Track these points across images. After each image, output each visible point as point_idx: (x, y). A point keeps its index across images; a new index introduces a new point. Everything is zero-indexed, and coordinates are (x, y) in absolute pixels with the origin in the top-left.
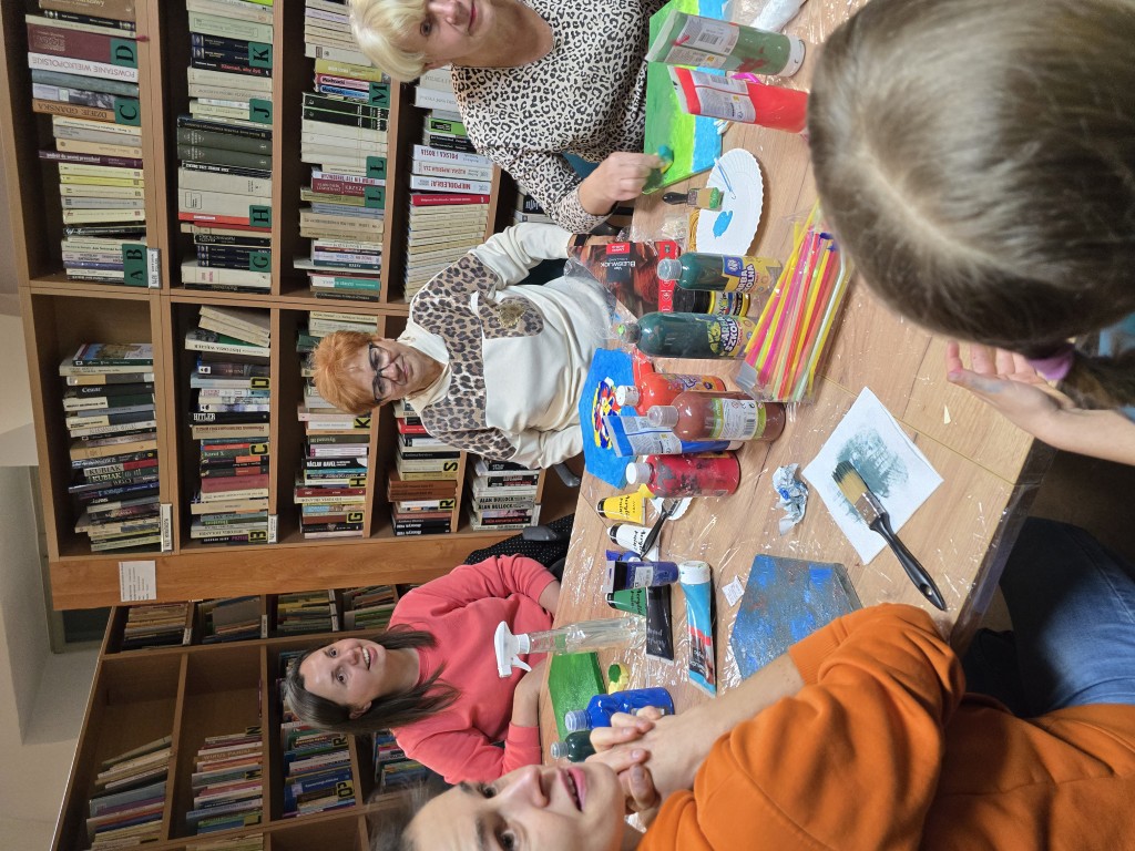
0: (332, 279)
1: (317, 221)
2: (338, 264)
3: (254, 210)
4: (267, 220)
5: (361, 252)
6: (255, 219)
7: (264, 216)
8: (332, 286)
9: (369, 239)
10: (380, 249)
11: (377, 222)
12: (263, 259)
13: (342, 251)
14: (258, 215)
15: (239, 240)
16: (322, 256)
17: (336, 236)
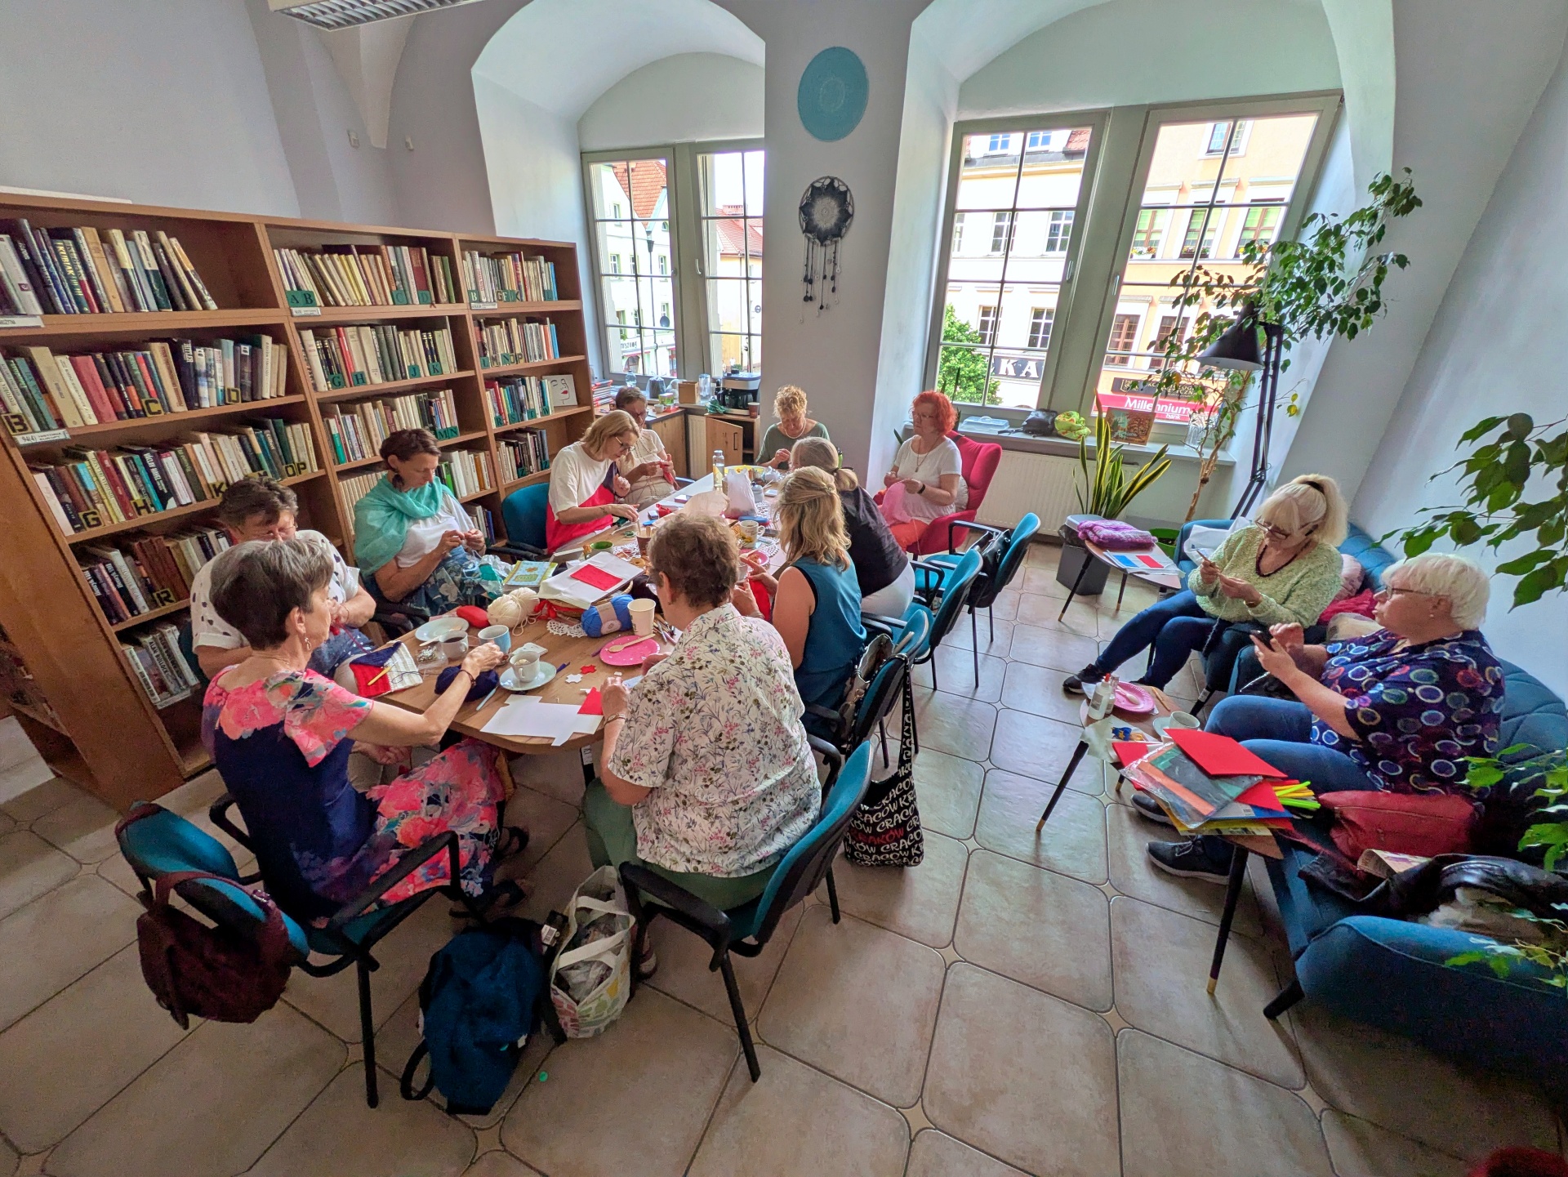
0: (337, 431)
1: (370, 413)
2: (348, 433)
3: (362, 374)
4: (359, 384)
5: (360, 446)
6: (357, 376)
7: (361, 381)
12: (335, 385)
13: (357, 433)
14: (359, 378)
15: (339, 367)
16: (349, 422)
17: (365, 426)
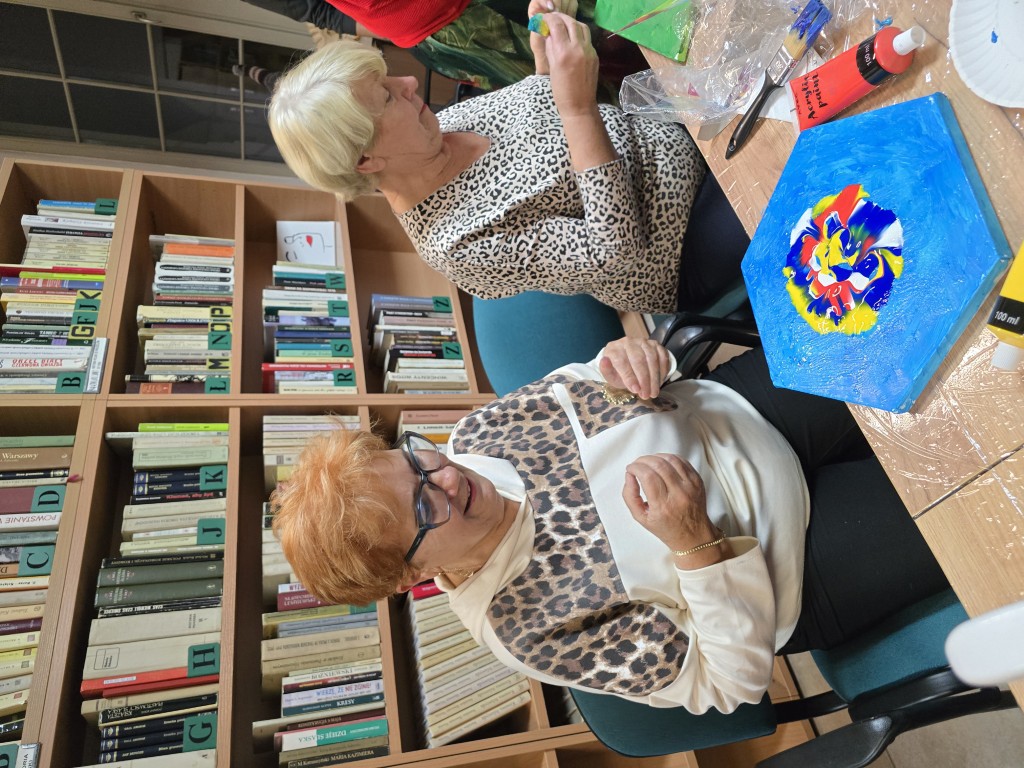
0: (313, 732)
1: (286, 647)
2: (320, 706)
3: (196, 652)
4: (212, 663)
6: (196, 665)
7: (209, 657)
8: (314, 743)
9: (362, 657)
10: (379, 668)
11: (369, 630)
12: (205, 726)
13: (325, 685)
14: (199, 659)
15: (169, 705)
16: (297, 699)
17: (314, 663)
